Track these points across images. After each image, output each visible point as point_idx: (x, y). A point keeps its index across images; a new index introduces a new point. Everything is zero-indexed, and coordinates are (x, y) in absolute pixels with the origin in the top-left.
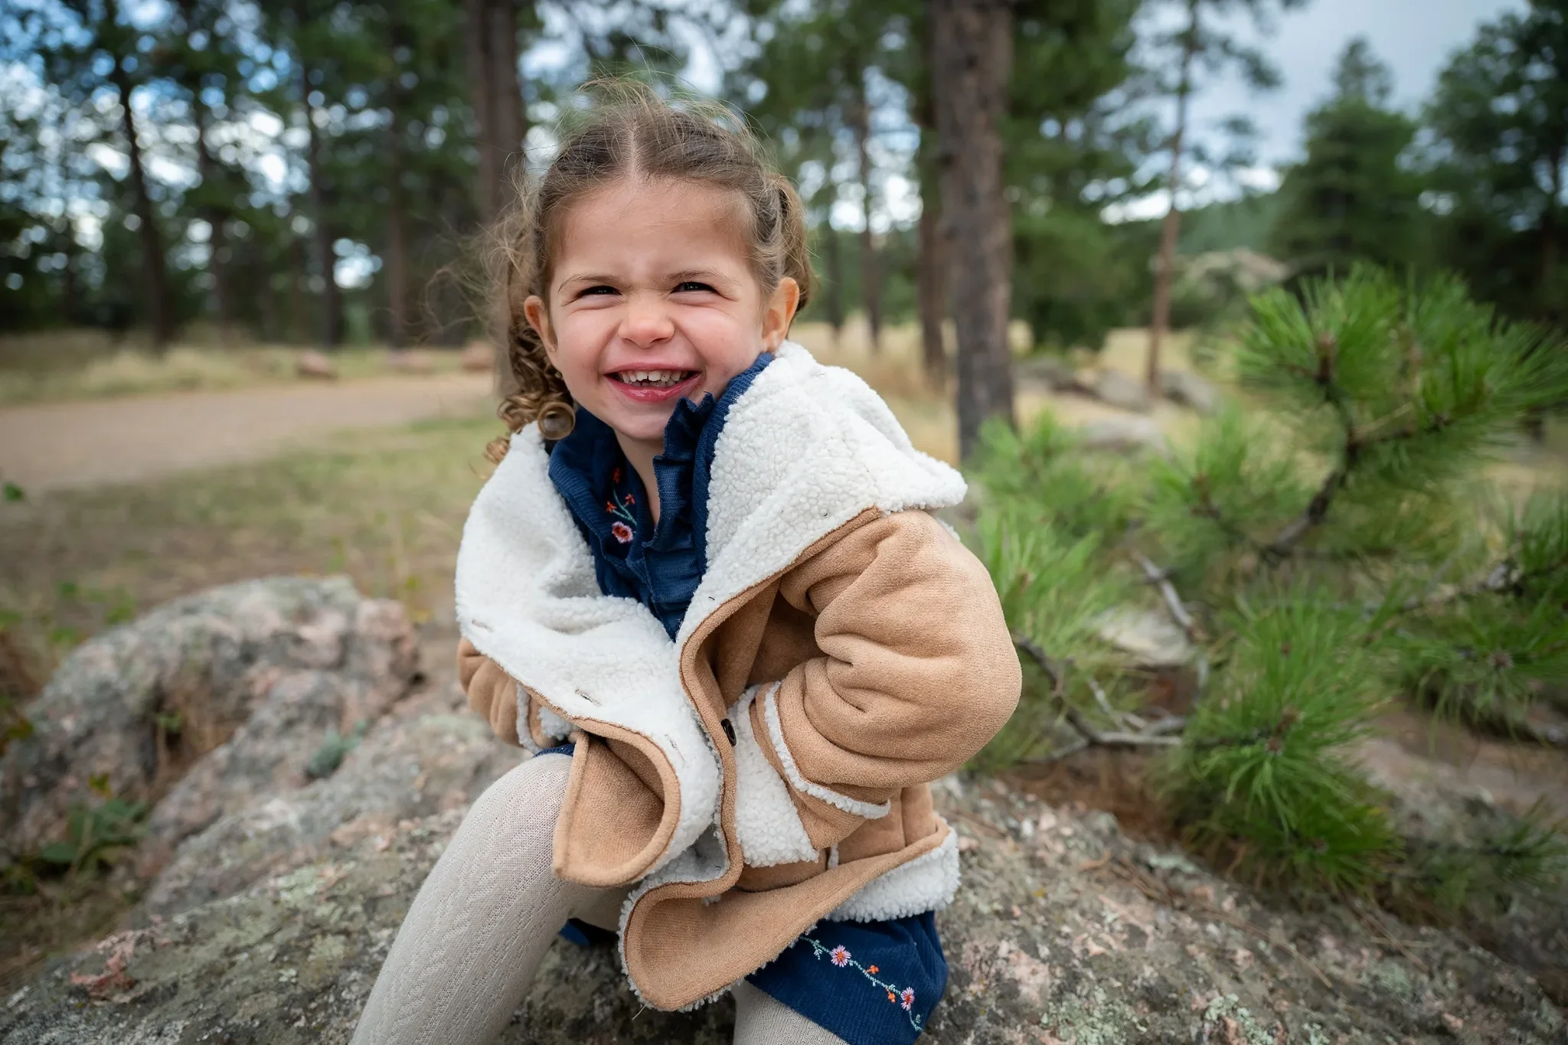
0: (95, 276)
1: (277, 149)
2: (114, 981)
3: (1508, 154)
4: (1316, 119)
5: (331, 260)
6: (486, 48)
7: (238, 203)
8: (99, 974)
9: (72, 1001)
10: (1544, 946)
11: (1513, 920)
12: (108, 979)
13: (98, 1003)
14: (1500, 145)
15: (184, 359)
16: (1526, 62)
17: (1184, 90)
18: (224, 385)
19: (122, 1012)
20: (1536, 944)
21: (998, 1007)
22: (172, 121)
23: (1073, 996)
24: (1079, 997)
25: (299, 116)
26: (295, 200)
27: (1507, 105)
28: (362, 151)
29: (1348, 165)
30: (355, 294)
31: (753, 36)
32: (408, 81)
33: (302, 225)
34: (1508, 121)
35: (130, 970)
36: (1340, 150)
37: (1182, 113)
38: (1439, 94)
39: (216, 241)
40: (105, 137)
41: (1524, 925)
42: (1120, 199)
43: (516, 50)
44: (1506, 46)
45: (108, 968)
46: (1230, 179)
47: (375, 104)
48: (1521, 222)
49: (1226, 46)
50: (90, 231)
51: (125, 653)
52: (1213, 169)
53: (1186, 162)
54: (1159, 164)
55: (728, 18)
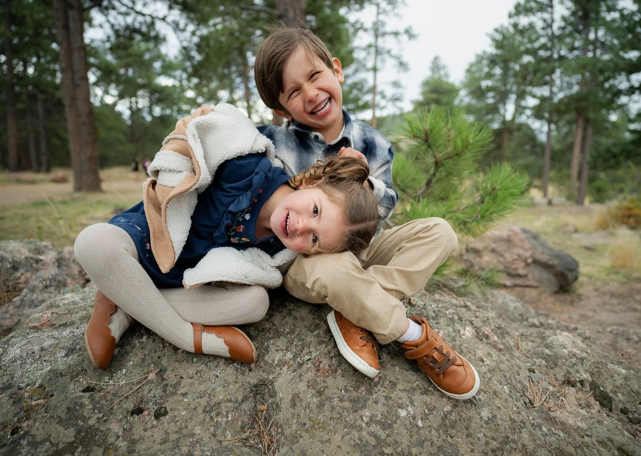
2: (46, 325)
3: (490, 101)
4: (426, 83)
8: (39, 323)
9: (32, 330)
12: (44, 323)
13: (44, 329)
14: (487, 98)
16: (493, 68)
17: (375, 70)
27: (488, 83)
32: (16, 41)
34: (489, 89)
35: (51, 321)
36: (434, 96)
37: (375, 78)
38: (466, 77)
44: (485, 62)
45: (43, 320)
46: (394, 105)
48: (495, 126)
49: (389, 52)
52: (389, 101)
53: (378, 98)
54: (368, 98)
55: (186, 25)
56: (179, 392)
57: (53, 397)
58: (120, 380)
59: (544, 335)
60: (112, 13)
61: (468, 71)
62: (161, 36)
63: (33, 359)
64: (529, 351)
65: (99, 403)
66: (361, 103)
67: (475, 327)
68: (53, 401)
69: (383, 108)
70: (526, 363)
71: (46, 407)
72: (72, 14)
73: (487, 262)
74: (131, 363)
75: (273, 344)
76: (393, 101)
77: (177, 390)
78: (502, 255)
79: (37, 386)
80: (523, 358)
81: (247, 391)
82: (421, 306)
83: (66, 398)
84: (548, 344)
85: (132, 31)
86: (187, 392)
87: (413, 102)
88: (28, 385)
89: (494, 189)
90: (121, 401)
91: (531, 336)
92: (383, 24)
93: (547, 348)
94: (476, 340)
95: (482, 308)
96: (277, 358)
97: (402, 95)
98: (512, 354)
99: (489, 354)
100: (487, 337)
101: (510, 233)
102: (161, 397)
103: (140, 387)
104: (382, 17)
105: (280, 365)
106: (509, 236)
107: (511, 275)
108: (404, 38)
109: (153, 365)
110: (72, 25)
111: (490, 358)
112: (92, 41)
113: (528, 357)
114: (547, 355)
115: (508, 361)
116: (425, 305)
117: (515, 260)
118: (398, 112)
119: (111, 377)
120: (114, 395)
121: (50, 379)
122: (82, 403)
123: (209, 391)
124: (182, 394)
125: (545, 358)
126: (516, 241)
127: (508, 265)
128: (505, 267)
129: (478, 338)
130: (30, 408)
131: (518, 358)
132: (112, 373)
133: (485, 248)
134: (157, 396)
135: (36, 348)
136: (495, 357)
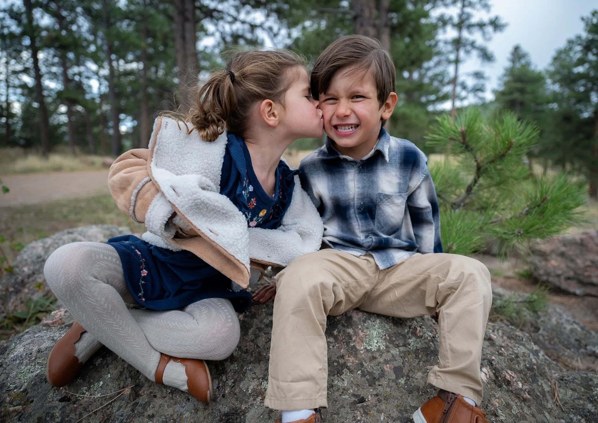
0: (19, 126)
1: (96, 77)
2: (57, 323)
3: (581, 89)
5: (118, 122)
6: (183, 38)
7: (80, 98)
8: (52, 320)
9: (44, 328)
10: (550, 343)
11: (540, 335)
12: (56, 322)
13: (53, 328)
14: (577, 86)
15: (56, 159)
16: (587, 54)
17: (457, 61)
18: (72, 170)
19: (61, 329)
20: (547, 342)
21: (345, 323)
22: (53, 65)
23: (370, 321)
24: (371, 321)
25: (106, 64)
26: (103, 97)
27: (580, 69)
28: (132, 78)
29: (522, 91)
30: (127, 135)
31: (289, 36)
32: (151, 51)
33: (106, 107)
34: (581, 76)
35: (63, 320)
36: (519, 85)
37: (456, 69)
38: (552, 65)
39: (69, 113)
40: (26, 71)
41: (543, 336)
42: (433, 102)
43: (196, 39)
44: (578, 48)
45: (56, 318)
46: (475, 96)
47: (137, 59)
48: (586, 115)
49: (473, 44)
50: (17, 108)
51: (47, 246)
52: (469, 92)
53: (458, 89)
54: (447, 89)
55: (279, 29)
56: (146, 414)
57: (32, 404)
58: (96, 392)
59: (590, 383)
60: (221, 23)
61: (555, 59)
62: (259, 41)
63: (29, 360)
64: (566, 403)
65: (68, 416)
66: (441, 94)
67: (495, 369)
68: (30, 408)
69: (462, 99)
70: (559, 419)
71: (20, 414)
72: (188, 26)
73: (554, 267)
74: (109, 376)
75: (251, 370)
76: (474, 92)
77: (146, 410)
78: (572, 261)
79: (22, 390)
80: (557, 412)
81: (217, 419)
82: (429, 338)
83: (42, 406)
84: (593, 396)
85: (236, 37)
86: (155, 413)
87: (494, 92)
88: (16, 388)
89: (544, 200)
90: (90, 416)
91: (573, 382)
92: (469, 16)
93: (591, 402)
94: (493, 385)
95: (515, 340)
96: (251, 387)
97: (483, 85)
98: (541, 405)
99: (508, 406)
100: (508, 383)
101: (584, 237)
102: (129, 417)
103: (110, 404)
104: (468, 10)
105: (253, 395)
106: (582, 240)
107: (582, 283)
108: (489, 29)
109: (130, 380)
110: (188, 35)
111: (507, 410)
112: (206, 47)
113: (563, 411)
114: (589, 411)
115: (533, 416)
116: (434, 337)
117: (588, 266)
118: (480, 102)
119: (89, 389)
120: (85, 409)
121: (35, 384)
122: (53, 414)
123: (175, 417)
124: (149, 415)
125: (586, 416)
126: (591, 245)
127: (579, 272)
128: (576, 273)
129: (495, 384)
130: (7, 413)
131: (550, 411)
132: (90, 384)
133: (553, 251)
134: (125, 415)
135: (35, 349)
136: (515, 410)
